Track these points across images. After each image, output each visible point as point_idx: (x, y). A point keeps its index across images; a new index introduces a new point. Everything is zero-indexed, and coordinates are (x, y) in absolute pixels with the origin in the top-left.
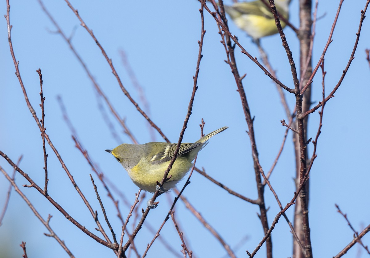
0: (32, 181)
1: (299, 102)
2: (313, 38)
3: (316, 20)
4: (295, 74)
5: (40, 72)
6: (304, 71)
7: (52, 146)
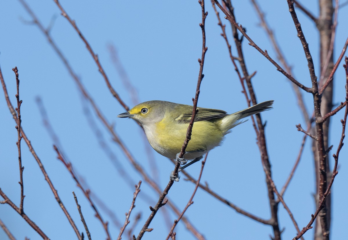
0: (6, 197)
1: (318, 103)
2: (335, 29)
3: (339, 7)
4: (313, 70)
5: (16, 70)
6: (325, 68)
7: (34, 154)
